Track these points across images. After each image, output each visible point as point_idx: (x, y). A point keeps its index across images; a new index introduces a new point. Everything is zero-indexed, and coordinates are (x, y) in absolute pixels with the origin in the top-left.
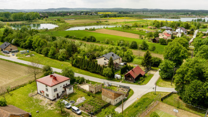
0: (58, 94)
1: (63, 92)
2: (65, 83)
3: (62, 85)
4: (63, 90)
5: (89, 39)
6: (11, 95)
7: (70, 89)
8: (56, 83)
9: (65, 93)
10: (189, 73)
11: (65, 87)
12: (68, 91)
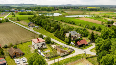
0: (39, 47)
1: (41, 47)
2: (43, 43)
3: (41, 43)
4: (42, 46)
5: (71, 23)
6: (22, 45)
7: (45, 46)
8: (38, 42)
9: (42, 47)
10: (102, 46)
11: (42, 45)
12: (44, 47)
